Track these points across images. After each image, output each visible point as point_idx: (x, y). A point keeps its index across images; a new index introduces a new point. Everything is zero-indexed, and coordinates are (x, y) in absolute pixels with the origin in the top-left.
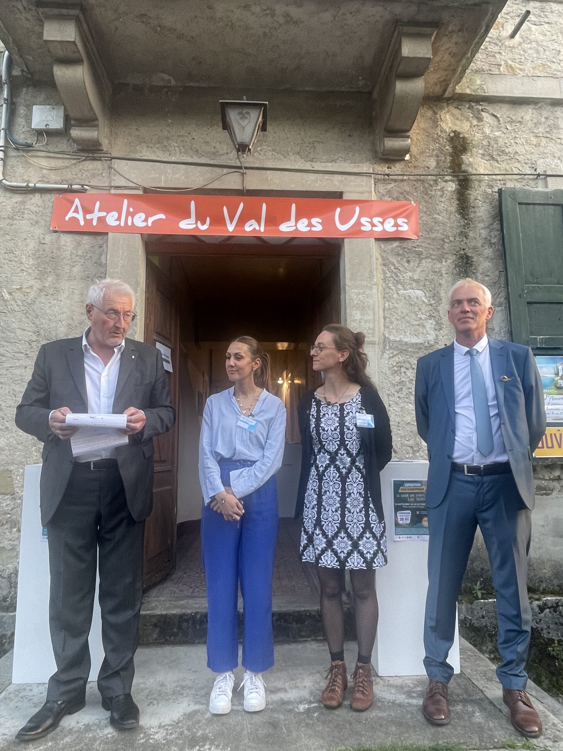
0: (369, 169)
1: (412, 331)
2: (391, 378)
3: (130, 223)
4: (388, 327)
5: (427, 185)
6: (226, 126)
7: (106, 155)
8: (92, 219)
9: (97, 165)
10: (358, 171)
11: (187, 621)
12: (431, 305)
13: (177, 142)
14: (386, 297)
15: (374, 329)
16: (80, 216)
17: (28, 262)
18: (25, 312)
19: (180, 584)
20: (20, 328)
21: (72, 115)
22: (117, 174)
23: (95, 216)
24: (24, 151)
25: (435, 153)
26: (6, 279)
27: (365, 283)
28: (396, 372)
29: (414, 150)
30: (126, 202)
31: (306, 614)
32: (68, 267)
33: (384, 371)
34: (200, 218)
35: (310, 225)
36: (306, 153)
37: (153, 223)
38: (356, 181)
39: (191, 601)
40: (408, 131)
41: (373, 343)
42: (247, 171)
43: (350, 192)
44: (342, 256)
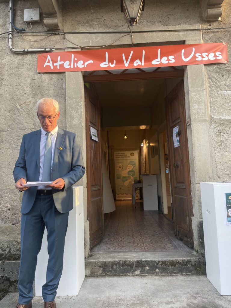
0: (199, 27)
1: (226, 113)
2: (216, 139)
3: (76, 67)
4: (213, 112)
6: (123, 9)
7: (61, 32)
9: (57, 38)
10: (193, 29)
11: (116, 264)
13: (96, 22)
14: (211, 96)
15: (205, 113)
16: (51, 65)
17: (27, 90)
18: (28, 114)
19: (108, 245)
20: (26, 123)
21: (44, 12)
22: (68, 41)
23: (58, 64)
24: (21, 33)
26: (18, 99)
27: (199, 89)
28: (218, 135)
29: (223, 15)
30: (73, 55)
31: (176, 262)
32: (47, 91)
33: (211, 135)
34: (111, 61)
35: (168, 60)
36: (165, 21)
37: (87, 65)
38: (192, 34)
39: (116, 254)
40: (221, 4)
41: (205, 121)
42: (134, 34)
43: (189, 40)
44: (185, 75)
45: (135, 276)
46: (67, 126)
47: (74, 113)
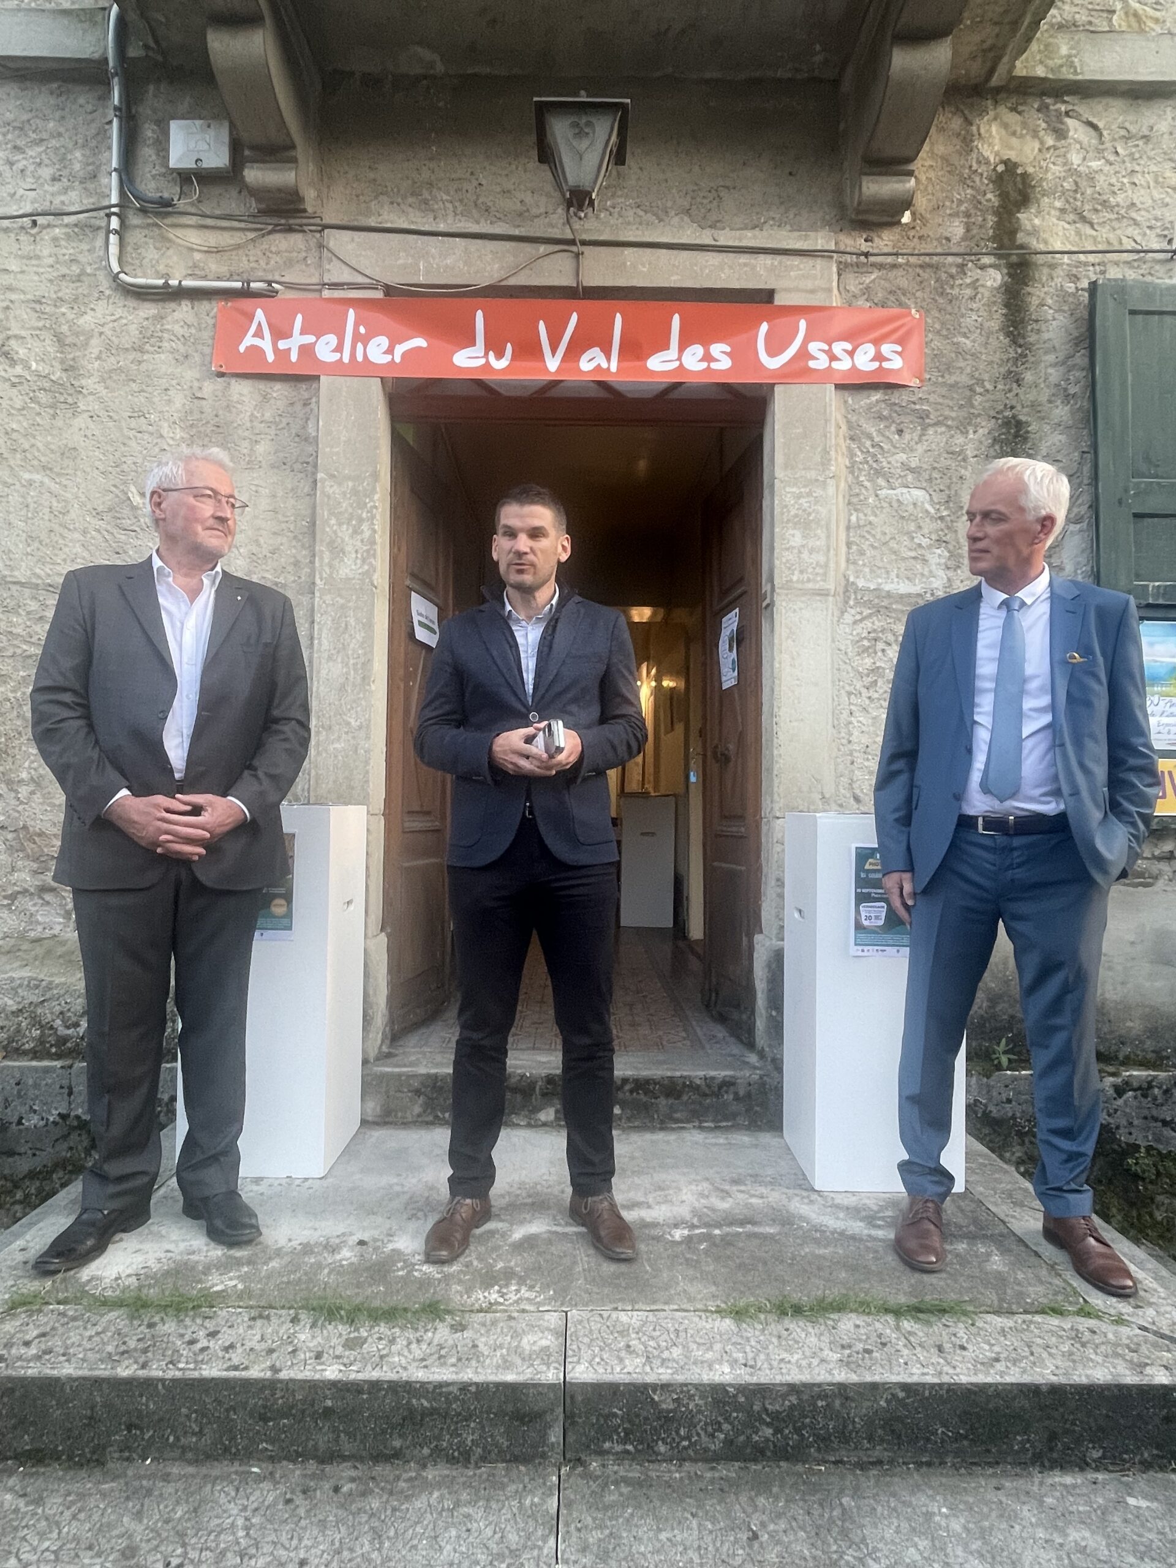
0: (828, 243)
1: (902, 569)
2: (857, 661)
3: (360, 358)
4: (855, 563)
5: (944, 276)
6: (546, 155)
7: (312, 221)
8: (289, 349)
9: (296, 240)
10: (805, 248)
12: (941, 518)
13: (448, 194)
14: (854, 503)
15: (826, 566)
16: (266, 344)
17: (172, 435)
21: (247, 137)
22: (334, 259)
23: (294, 344)
24: (157, 214)
25: (963, 208)
26: (134, 468)
27: (812, 474)
28: (866, 649)
29: (921, 202)
30: (351, 313)
31: (684, 1083)
32: (246, 444)
33: (842, 647)
34: (494, 345)
35: (708, 357)
36: (703, 210)
37: (405, 355)
38: (802, 266)
40: (910, 160)
41: (823, 594)
42: (586, 249)
43: (788, 290)
44: (769, 420)
46: (318, 581)
47: (345, 532)
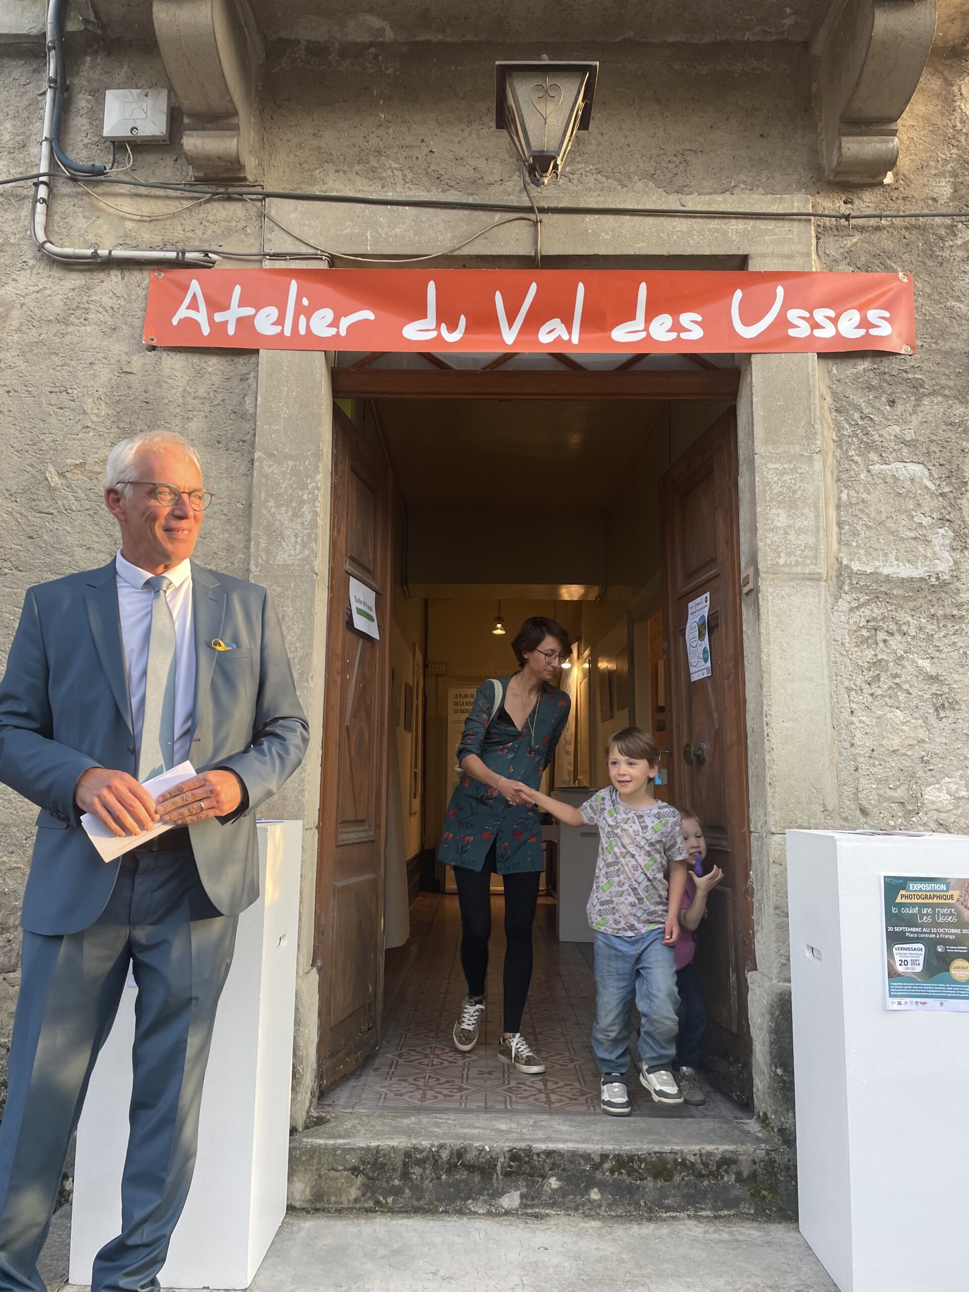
0: (804, 207)
1: (902, 551)
2: (856, 653)
3: (302, 331)
4: (848, 544)
5: (932, 238)
6: (505, 119)
7: (252, 190)
8: (227, 322)
9: (234, 211)
10: (780, 211)
11: (420, 1163)
12: (943, 495)
13: (397, 160)
14: (843, 479)
15: (816, 548)
16: (201, 317)
17: (97, 411)
18: (91, 512)
19: (394, 1080)
20: (81, 546)
21: (186, 105)
22: (276, 228)
23: (231, 316)
24: (88, 183)
25: (949, 168)
26: (53, 446)
27: (796, 449)
28: (865, 640)
29: (903, 163)
30: (294, 285)
31: (675, 1160)
32: (178, 421)
33: (839, 638)
34: (447, 317)
35: (677, 327)
36: (669, 175)
37: (350, 328)
38: (777, 230)
39: (425, 1120)
40: (895, 120)
41: (814, 578)
42: (544, 217)
43: (764, 256)
44: (744, 392)
45: (498, 1215)
46: (253, 567)
47: (283, 515)
